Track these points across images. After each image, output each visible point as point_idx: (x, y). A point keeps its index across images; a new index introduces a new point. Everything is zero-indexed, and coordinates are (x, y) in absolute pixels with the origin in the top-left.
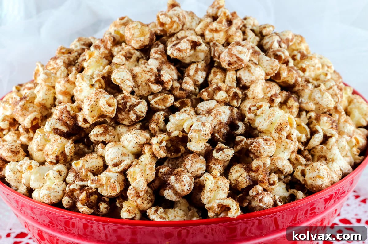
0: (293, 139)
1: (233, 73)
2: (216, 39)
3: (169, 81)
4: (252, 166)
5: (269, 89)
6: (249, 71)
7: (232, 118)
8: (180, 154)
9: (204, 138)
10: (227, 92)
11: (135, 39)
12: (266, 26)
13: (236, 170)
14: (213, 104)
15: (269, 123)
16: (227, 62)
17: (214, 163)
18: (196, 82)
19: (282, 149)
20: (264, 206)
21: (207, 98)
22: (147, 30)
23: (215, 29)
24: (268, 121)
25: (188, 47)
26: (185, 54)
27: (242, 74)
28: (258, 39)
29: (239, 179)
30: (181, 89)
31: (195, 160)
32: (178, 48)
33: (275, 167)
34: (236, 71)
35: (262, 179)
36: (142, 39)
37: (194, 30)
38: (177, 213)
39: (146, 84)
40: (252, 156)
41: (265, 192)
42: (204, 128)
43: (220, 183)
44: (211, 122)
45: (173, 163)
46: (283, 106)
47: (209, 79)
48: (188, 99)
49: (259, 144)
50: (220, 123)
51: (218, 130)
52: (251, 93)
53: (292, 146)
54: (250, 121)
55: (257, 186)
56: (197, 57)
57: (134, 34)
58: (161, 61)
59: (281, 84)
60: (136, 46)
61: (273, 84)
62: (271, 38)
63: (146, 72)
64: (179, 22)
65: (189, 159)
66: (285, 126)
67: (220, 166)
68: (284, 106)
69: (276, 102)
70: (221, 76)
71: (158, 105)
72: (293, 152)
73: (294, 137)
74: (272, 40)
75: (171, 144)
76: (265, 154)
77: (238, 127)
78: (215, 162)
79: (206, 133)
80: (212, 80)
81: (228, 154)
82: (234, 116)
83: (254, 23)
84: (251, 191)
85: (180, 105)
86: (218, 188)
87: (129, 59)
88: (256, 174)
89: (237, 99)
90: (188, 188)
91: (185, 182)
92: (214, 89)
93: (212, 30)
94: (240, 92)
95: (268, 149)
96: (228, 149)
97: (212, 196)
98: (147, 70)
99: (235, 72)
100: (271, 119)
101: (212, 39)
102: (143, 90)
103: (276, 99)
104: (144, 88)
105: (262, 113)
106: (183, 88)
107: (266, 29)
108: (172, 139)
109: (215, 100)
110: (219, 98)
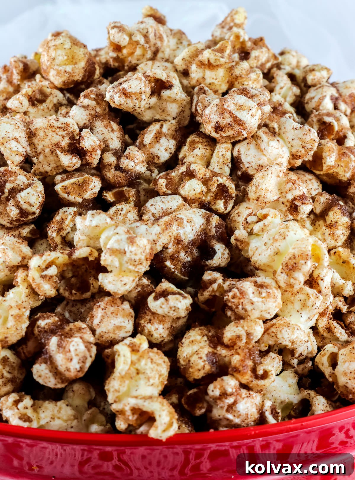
0: (323, 289)
1: (225, 148)
2: (208, 81)
3: (94, 150)
4: (223, 334)
5: (290, 185)
6: (258, 146)
7: (206, 234)
8: (88, 295)
9: (132, 268)
10: (206, 182)
11: (56, 67)
12: (316, 68)
13: (192, 339)
14: (175, 202)
15: (272, 253)
16: (213, 124)
17: (150, 320)
18: (153, 159)
19: (297, 306)
20: (237, 421)
21: (164, 189)
22: (81, 53)
23: (206, 62)
24: (271, 247)
25: (143, 89)
26: (136, 101)
27: (242, 151)
28: (296, 90)
29: (192, 359)
30: (118, 168)
31: (112, 309)
32: (124, 89)
33: (276, 341)
34: (234, 144)
35: (237, 365)
36: (69, 68)
37: (172, 63)
38: (59, 412)
39: (52, 152)
40: (229, 313)
41: (244, 392)
42: (133, 249)
43: (144, 364)
44: (155, 238)
45: (73, 309)
46: (319, 221)
47: (181, 156)
48: (130, 189)
49: (242, 293)
50: (178, 241)
51: (173, 254)
52: (254, 188)
53: (318, 303)
54: (238, 243)
55: (225, 378)
56: (163, 111)
57: (54, 59)
58: (93, 112)
59: (325, 178)
60: (58, 81)
61: (309, 176)
62: (320, 90)
63: (54, 129)
64: (147, 46)
65: (99, 306)
66: (303, 262)
67: (161, 326)
68: (321, 222)
69: (302, 211)
70: (203, 151)
71: (69, 194)
72: (322, 314)
73: (324, 285)
74: (322, 94)
75: (73, 272)
76: (255, 314)
77: (215, 253)
78: (152, 318)
79: (137, 258)
80: (184, 158)
81: (176, 305)
82: (210, 231)
83: (298, 62)
84: (211, 387)
85: (114, 199)
86: (138, 373)
87: (39, 105)
88: (230, 353)
89: (224, 197)
90: (78, 367)
91: (73, 353)
92: (182, 173)
93: (201, 64)
94: (231, 186)
95: (260, 304)
96: (177, 296)
97: (123, 389)
98: (57, 124)
99: (230, 146)
100: (277, 244)
101: (201, 80)
102: (45, 163)
103: (302, 206)
104: (48, 158)
105: (263, 230)
106: (121, 166)
107: (313, 72)
108: (75, 263)
109: (180, 195)
110: (187, 193)
